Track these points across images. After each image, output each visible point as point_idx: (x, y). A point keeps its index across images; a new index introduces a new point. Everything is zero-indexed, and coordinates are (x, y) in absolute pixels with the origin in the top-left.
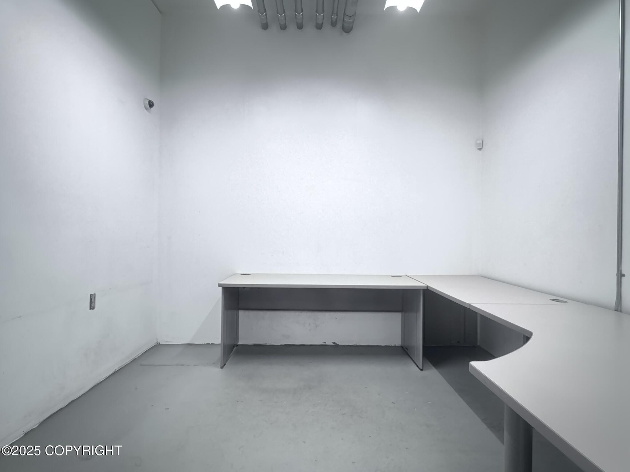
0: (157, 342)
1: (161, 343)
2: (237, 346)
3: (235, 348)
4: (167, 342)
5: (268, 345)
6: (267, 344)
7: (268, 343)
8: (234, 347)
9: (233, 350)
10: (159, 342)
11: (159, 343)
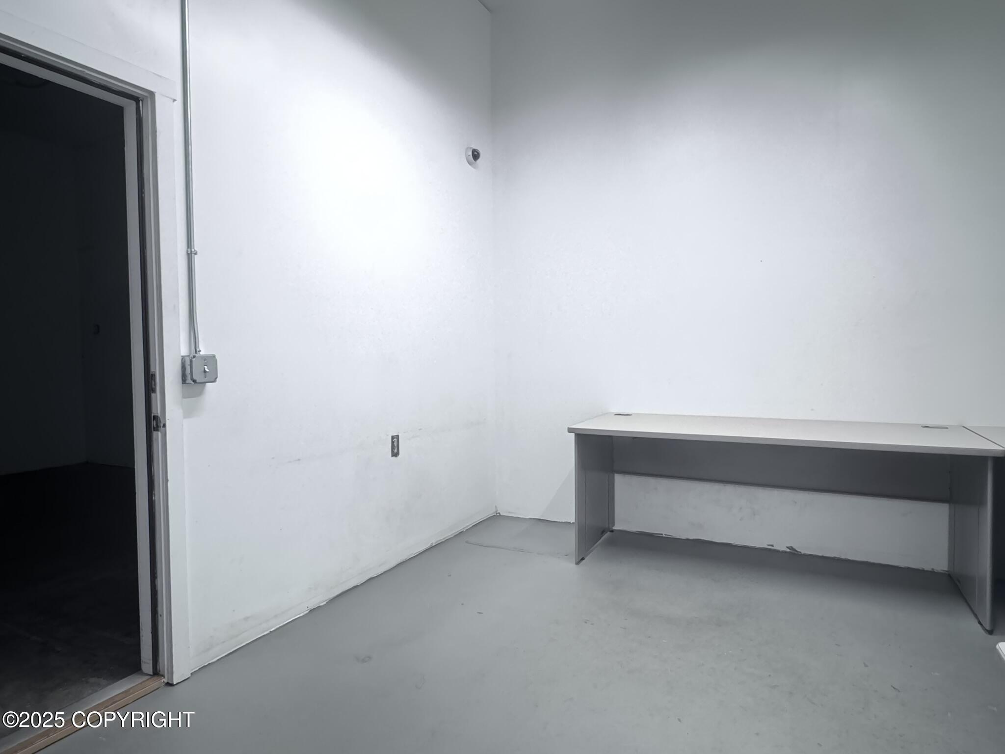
0: (497, 511)
1: (501, 514)
2: (612, 531)
3: (608, 534)
4: (509, 512)
5: (664, 536)
6: (662, 534)
7: (664, 533)
8: (603, 532)
9: (600, 538)
10: (499, 511)
11: (499, 513)
